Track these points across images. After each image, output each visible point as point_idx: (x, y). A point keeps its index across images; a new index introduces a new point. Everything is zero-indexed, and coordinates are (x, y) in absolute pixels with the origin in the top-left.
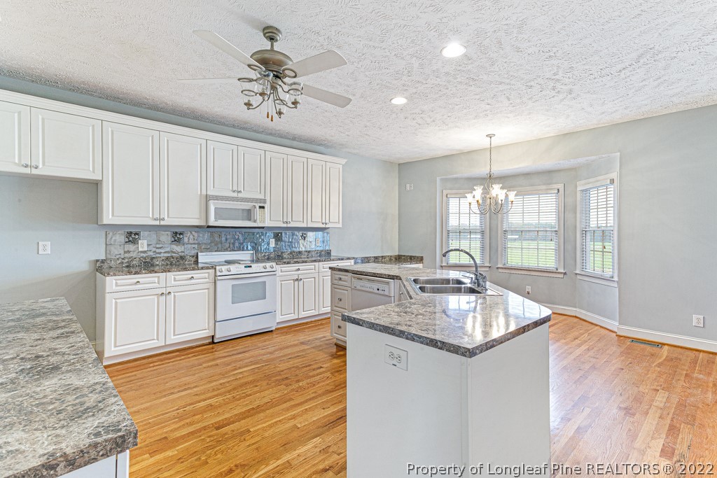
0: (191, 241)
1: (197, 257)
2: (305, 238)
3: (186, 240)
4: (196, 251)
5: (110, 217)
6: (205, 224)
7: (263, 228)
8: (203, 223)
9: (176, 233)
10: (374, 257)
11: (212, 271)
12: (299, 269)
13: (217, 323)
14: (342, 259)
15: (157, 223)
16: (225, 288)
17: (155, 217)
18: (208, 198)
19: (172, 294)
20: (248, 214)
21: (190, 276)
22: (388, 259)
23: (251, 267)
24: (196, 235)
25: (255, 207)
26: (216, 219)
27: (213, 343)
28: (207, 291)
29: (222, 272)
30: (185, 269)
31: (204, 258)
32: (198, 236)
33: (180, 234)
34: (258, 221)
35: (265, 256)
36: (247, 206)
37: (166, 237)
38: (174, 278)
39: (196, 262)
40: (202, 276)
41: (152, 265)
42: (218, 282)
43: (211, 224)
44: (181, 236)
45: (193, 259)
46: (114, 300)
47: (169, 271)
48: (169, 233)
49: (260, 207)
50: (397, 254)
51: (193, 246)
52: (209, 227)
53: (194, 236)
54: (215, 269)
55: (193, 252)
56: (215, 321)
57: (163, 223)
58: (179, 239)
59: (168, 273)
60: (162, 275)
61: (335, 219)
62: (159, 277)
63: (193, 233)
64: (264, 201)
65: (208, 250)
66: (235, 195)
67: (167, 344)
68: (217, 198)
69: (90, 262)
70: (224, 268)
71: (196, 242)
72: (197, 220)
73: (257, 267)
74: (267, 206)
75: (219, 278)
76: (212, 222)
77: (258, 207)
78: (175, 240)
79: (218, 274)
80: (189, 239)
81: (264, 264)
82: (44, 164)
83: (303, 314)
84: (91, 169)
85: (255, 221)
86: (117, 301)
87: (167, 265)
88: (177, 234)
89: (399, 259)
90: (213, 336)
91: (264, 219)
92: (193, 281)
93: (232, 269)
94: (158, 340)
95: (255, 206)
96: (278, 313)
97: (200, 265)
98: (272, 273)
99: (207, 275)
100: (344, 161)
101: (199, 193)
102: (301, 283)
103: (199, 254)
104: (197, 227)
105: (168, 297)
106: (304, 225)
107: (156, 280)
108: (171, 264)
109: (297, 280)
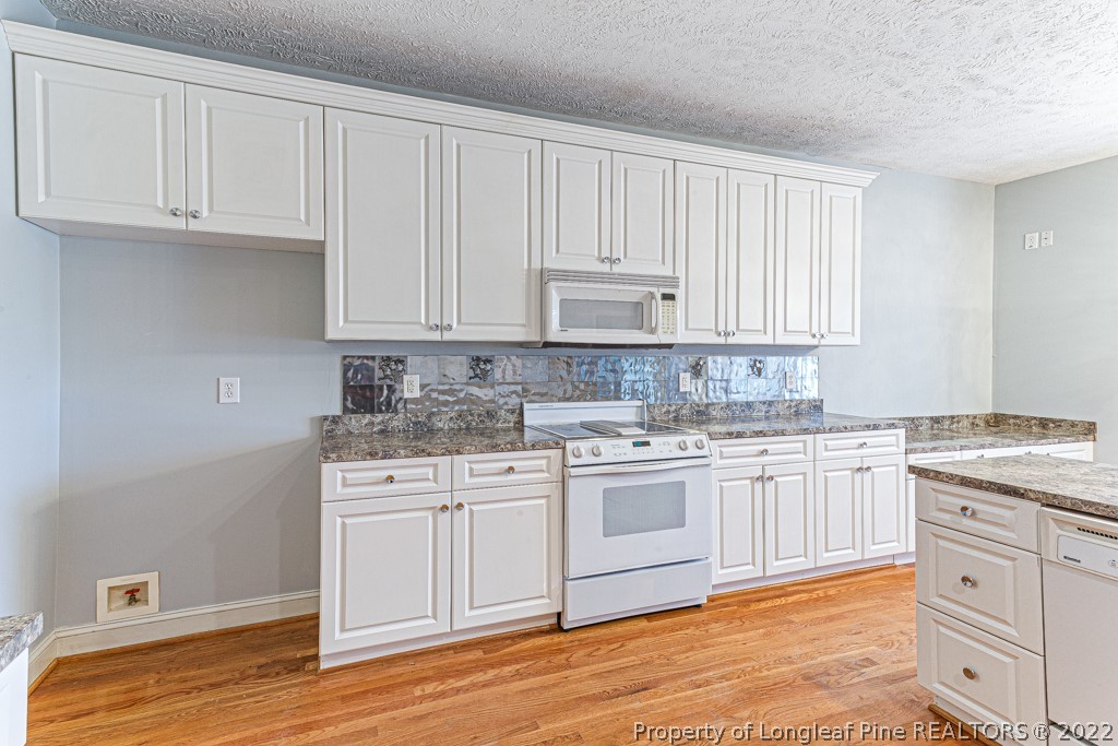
0: (509, 379)
1: (521, 414)
2: (759, 370)
3: (498, 375)
4: (518, 400)
5: (341, 323)
6: (537, 339)
7: (670, 346)
8: (535, 338)
9: (478, 359)
10: (932, 418)
11: (555, 454)
12: (764, 452)
13: (569, 583)
14: (876, 427)
15: (436, 336)
16: (587, 497)
17: (431, 323)
18: (544, 278)
19: (466, 507)
20: (638, 314)
21: (506, 465)
22: (965, 423)
23: (647, 444)
24: (519, 363)
25: (652, 295)
26: (564, 325)
27: (558, 628)
28: (543, 501)
29: (579, 456)
30: (495, 448)
31: (535, 415)
32: (524, 366)
33: (488, 361)
34: (660, 330)
35: (668, 412)
36: (634, 293)
37: (458, 369)
38: (472, 470)
39: (520, 426)
40: (534, 465)
41: (431, 431)
42: (572, 483)
43: (552, 338)
44: (489, 367)
45: (513, 418)
46: (339, 520)
47: (458, 452)
48: (463, 359)
49: (666, 297)
50: (989, 411)
51: (513, 388)
52: (547, 345)
53: (514, 366)
54: (564, 448)
55: (514, 400)
56: (565, 579)
57: (448, 336)
58: (485, 373)
59: (456, 457)
60: (443, 462)
61: (843, 324)
62: (435, 466)
63: (513, 358)
64: (674, 282)
65: (544, 397)
66: (605, 268)
67: (455, 628)
68: (565, 276)
69: (312, 419)
70: (584, 446)
71: (519, 379)
72: (522, 330)
73: (662, 445)
74: (680, 293)
75: (574, 471)
76: (555, 333)
77: (659, 297)
78: (476, 376)
79: (572, 461)
80: (504, 371)
81: (678, 438)
82: (211, 209)
83: (776, 567)
84: (303, 218)
85: (653, 331)
86: (348, 521)
87: (460, 429)
88: (481, 360)
89: (997, 424)
90: (559, 615)
91: (675, 324)
92: (512, 477)
93: (602, 449)
94: (435, 617)
95: (652, 293)
96: (714, 560)
97: (528, 435)
98: (701, 461)
99: (544, 462)
100: (868, 178)
101: (526, 266)
102: (770, 486)
103: (526, 406)
104: (521, 345)
105: (457, 514)
106: (767, 340)
107: (430, 471)
108: (468, 429)
109: (760, 478)
